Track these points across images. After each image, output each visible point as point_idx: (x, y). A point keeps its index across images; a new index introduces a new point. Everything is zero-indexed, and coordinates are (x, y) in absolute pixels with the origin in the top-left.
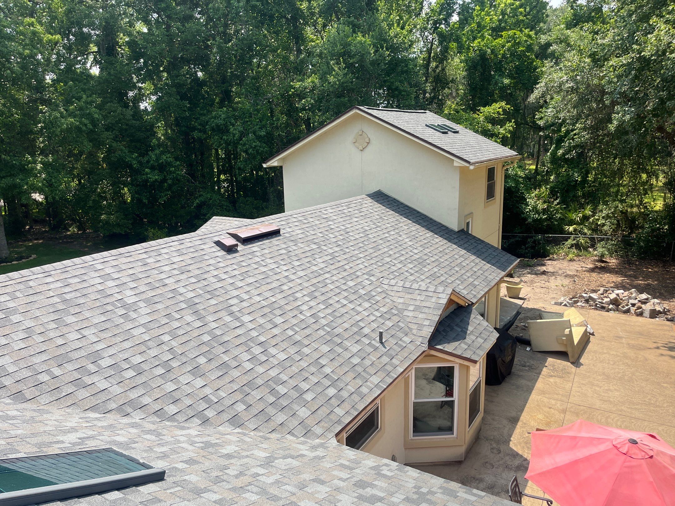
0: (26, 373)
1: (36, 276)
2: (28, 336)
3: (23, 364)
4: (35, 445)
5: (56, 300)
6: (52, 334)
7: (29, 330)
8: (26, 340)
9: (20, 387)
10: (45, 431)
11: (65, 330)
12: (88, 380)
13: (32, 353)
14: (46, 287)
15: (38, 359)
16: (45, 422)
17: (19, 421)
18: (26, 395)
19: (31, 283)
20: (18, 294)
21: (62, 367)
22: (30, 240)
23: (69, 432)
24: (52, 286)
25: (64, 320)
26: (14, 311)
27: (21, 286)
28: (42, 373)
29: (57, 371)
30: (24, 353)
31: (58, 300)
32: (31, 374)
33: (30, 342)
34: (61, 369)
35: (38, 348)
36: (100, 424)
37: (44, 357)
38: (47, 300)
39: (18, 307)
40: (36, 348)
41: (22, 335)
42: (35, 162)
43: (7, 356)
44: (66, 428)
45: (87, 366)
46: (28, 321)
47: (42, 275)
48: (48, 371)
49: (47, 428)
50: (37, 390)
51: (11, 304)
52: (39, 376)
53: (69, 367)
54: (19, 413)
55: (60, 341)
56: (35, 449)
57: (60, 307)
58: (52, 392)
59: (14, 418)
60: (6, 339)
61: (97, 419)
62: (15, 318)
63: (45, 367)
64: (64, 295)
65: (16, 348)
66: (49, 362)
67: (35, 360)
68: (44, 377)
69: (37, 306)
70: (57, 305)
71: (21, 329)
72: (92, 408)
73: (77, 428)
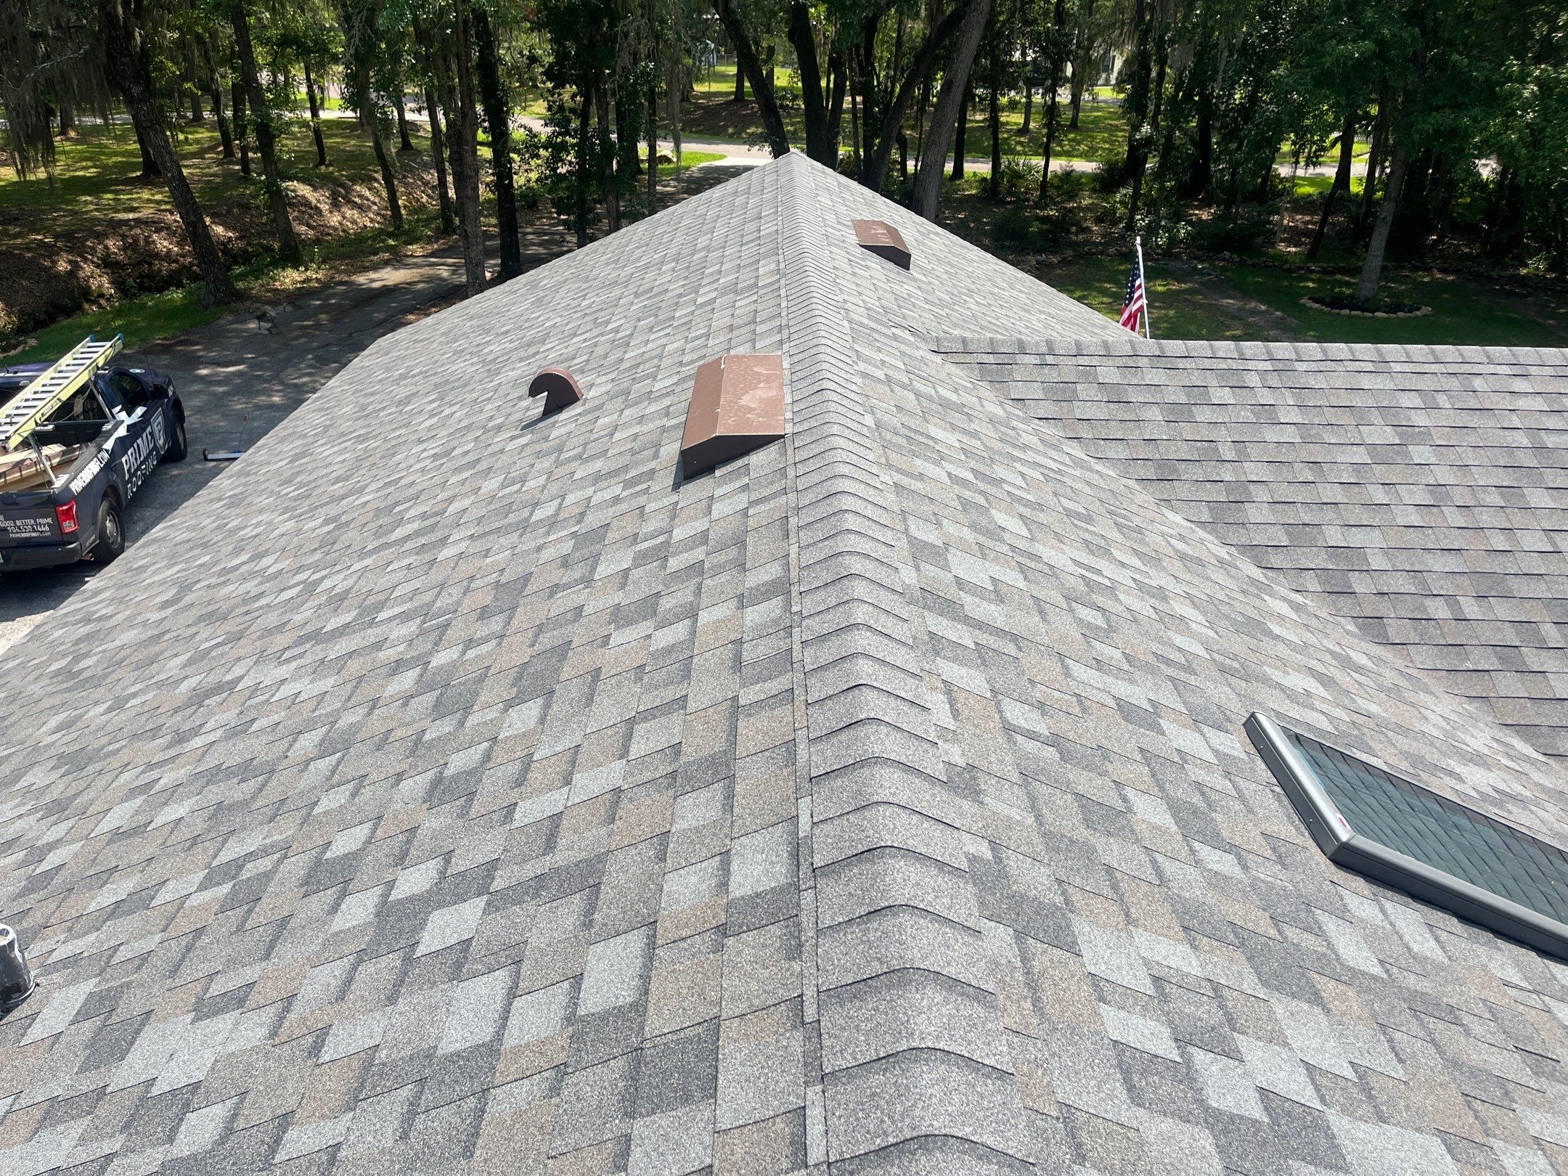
0: (1403, 584)
1: (1492, 369)
2: (1432, 503)
3: (1402, 561)
4: (1407, 755)
5: (1522, 439)
6: (1486, 518)
7: (1439, 489)
8: (1426, 510)
9: (1384, 608)
10: (1424, 733)
11: (1518, 519)
12: (1534, 659)
13: (1430, 546)
14: (1506, 402)
15: (1439, 563)
16: (1422, 710)
17: (1372, 684)
18: (1389, 630)
19: (1478, 383)
20: (1442, 400)
21: (1484, 603)
22: (1428, 270)
23: (1471, 760)
24: (1522, 403)
25: (1523, 496)
26: (1422, 436)
27: (1454, 384)
28: (1438, 599)
29: (1471, 608)
30: (1412, 538)
31: (1526, 442)
32: (1413, 590)
33: (1432, 518)
34: (1480, 606)
35: (1446, 537)
36: (1537, 777)
37: (1452, 563)
38: (1502, 433)
39: (1433, 431)
40: (1442, 536)
41: (1422, 497)
42: (1522, 80)
43: (1377, 532)
44: (1465, 747)
45: (1541, 626)
46: (1444, 468)
47: (1507, 370)
48: (1450, 599)
49: (1427, 728)
50: (1415, 630)
51: (1420, 419)
52: (1428, 602)
53: (1502, 610)
54: (1370, 664)
55: (1499, 542)
56: (1404, 765)
57: (1527, 459)
58: (1445, 649)
59: (1359, 669)
60: (1386, 493)
61: (1528, 759)
62: (1420, 453)
63: (1446, 587)
64: (1543, 434)
65: (1400, 521)
66: (1459, 579)
67: (1431, 562)
68: (1439, 610)
69: (1472, 439)
70: (1519, 453)
71: (1424, 481)
72: (1523, 730)
73: (1489, 760)
